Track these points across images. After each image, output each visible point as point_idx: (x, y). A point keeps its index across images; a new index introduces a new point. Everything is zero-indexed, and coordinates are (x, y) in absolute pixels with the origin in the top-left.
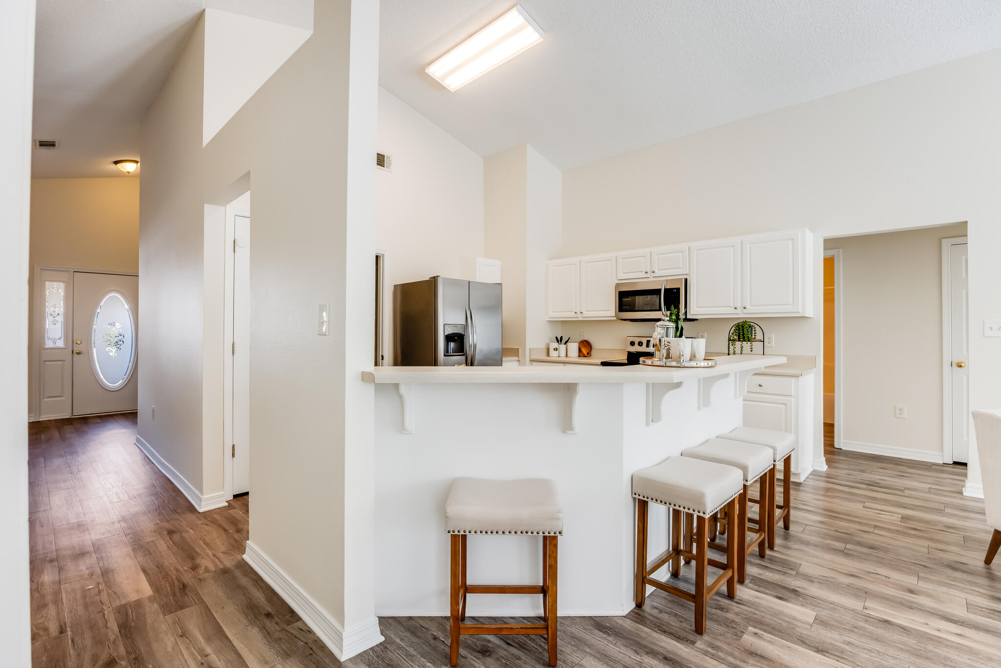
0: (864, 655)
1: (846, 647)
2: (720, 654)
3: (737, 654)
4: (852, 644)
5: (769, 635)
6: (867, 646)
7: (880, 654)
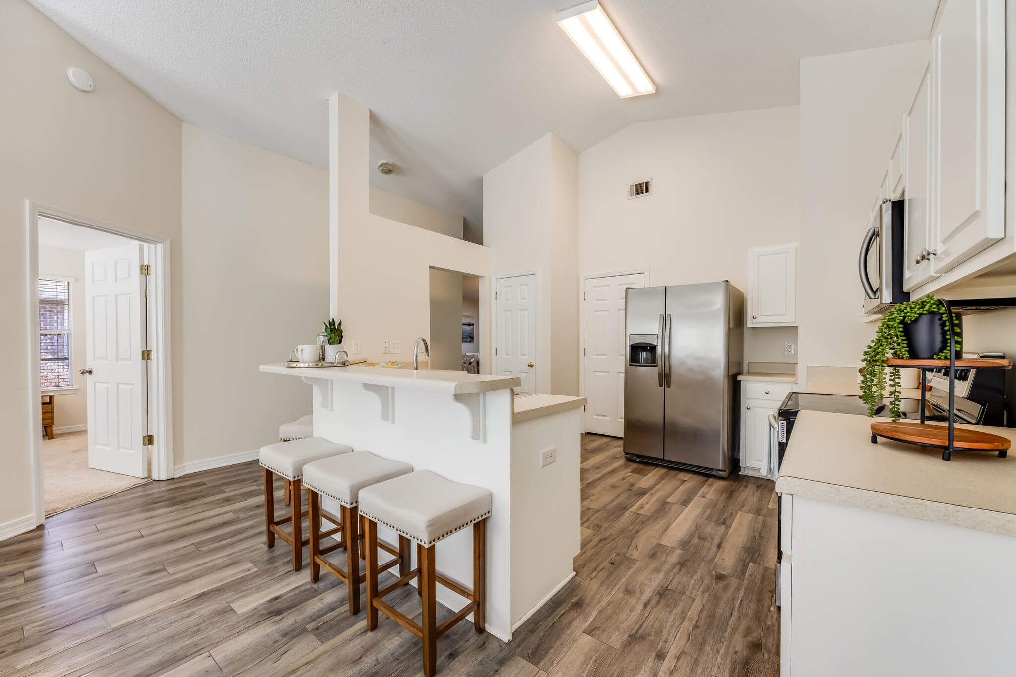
0: (171, 618)
1: (189, 611)
2: (247, 551)
3: (240, 557)
4: (187, 617)
5: (240, 576)
6: (175, 625)
7: (161, 628)
